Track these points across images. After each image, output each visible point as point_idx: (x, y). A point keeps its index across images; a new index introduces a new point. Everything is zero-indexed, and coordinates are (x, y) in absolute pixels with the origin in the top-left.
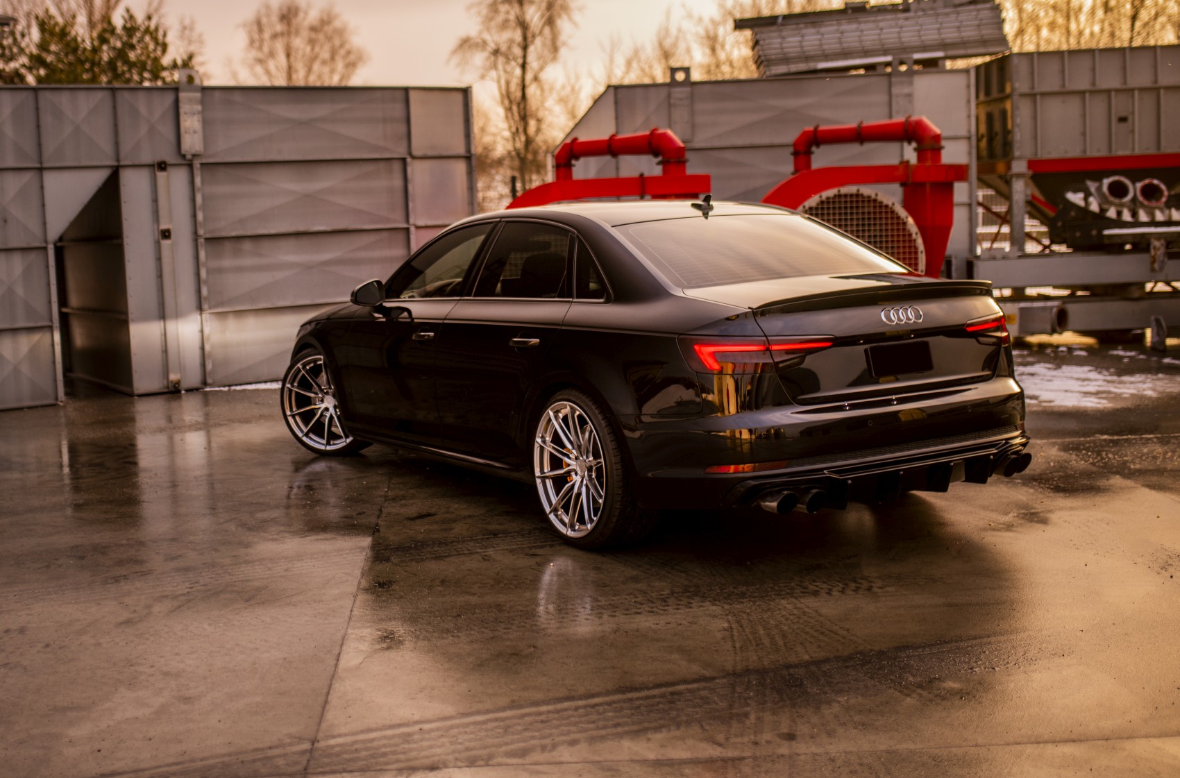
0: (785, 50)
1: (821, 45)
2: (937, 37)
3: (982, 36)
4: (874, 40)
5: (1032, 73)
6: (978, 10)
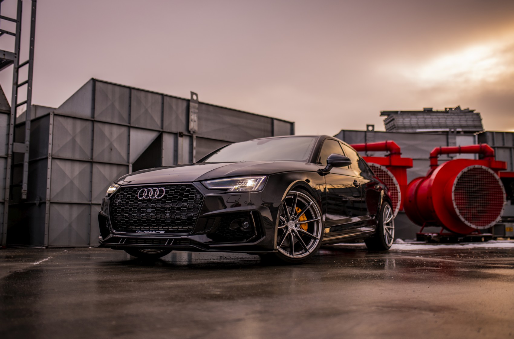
0: (405, 124)
1: (417, 123)
2: (458, 123)
3: (475, 124)
4: (436, 123)
5: (493, 140)
6: (473, 115)
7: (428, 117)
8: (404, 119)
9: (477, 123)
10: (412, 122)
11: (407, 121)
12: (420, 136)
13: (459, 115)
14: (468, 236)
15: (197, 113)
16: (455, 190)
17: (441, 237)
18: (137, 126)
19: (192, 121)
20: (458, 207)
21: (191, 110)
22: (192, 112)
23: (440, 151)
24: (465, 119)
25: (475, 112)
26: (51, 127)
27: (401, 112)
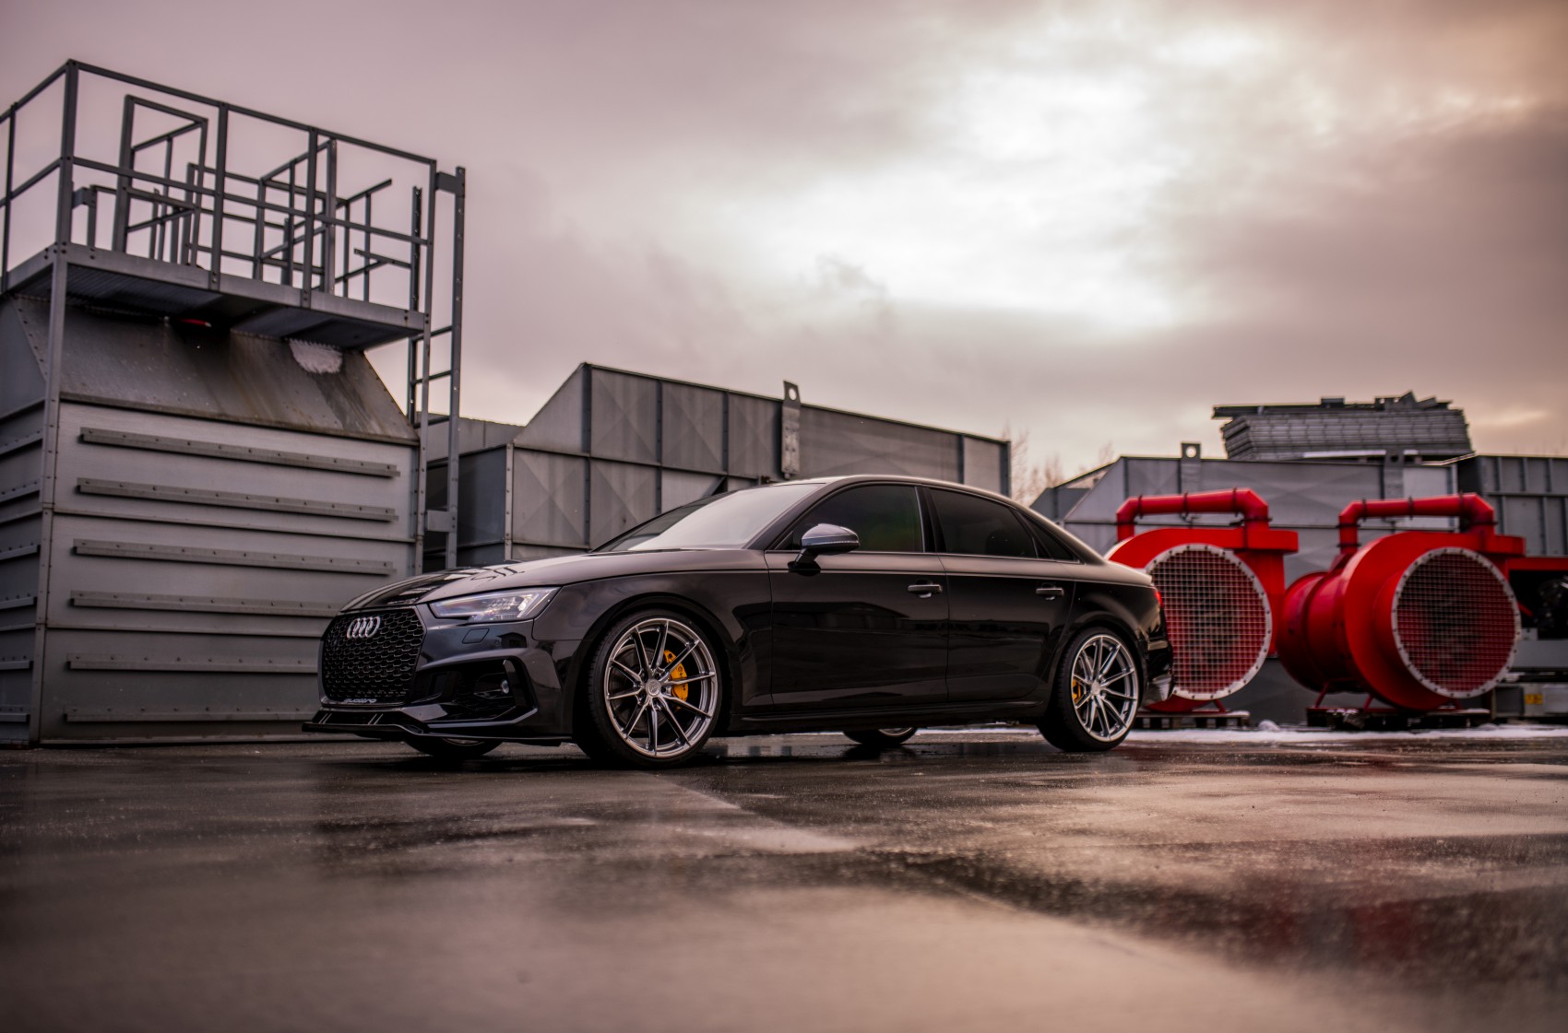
0: (1275, 438)
1: (1307, 435)
2: (1409, 436)
3: (1450, 438)
4: (1354, 435)
5: (1496, 476)
6: (1445, 415)
7: (1336, 420)
8: (1272, 426)
9: (1454, 435)
10: (1292, 433)
11: (1279, 430)
12: (1313, 470)
13: (1409, 416)
14: (1431, 714)
15: (798, 430)
16: (1399, 607)
17: (1368, 717)
18: (674, 466)
19: (787, 449)
20: (1405, 647)
21: (786, 424)
22: (787, 429)
23: (1364, 511)
24: (1427, 426)
25: (1451, 407)
26: (509, 475)
27: (1266, 408)
